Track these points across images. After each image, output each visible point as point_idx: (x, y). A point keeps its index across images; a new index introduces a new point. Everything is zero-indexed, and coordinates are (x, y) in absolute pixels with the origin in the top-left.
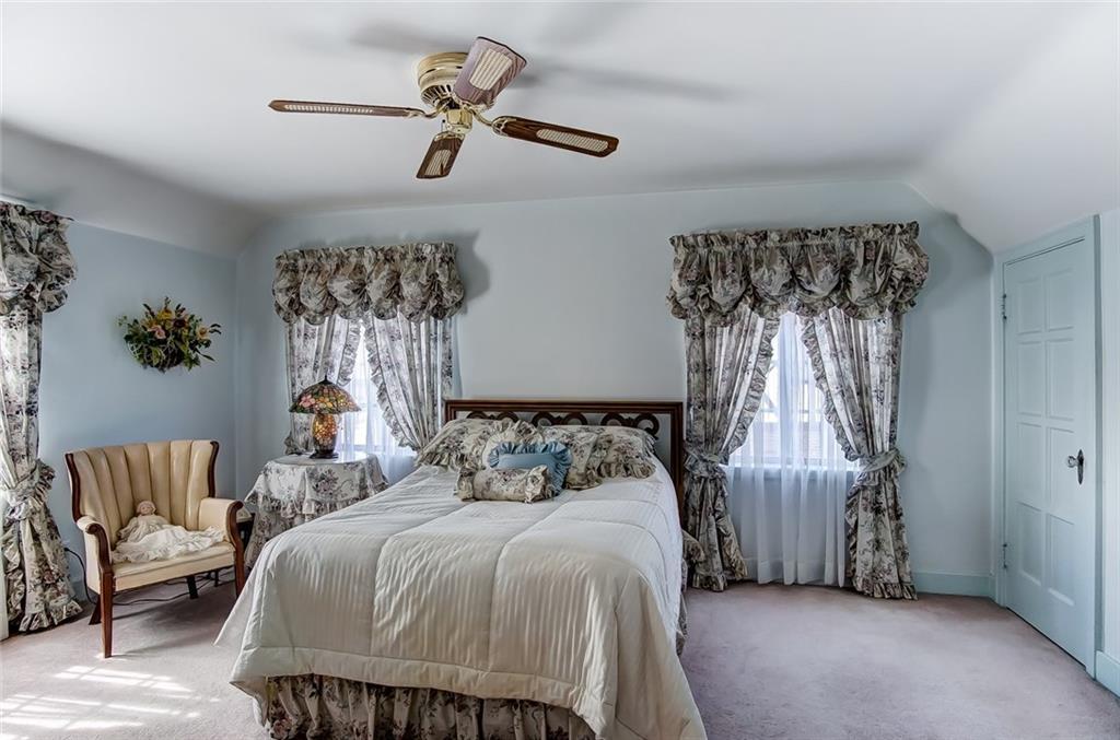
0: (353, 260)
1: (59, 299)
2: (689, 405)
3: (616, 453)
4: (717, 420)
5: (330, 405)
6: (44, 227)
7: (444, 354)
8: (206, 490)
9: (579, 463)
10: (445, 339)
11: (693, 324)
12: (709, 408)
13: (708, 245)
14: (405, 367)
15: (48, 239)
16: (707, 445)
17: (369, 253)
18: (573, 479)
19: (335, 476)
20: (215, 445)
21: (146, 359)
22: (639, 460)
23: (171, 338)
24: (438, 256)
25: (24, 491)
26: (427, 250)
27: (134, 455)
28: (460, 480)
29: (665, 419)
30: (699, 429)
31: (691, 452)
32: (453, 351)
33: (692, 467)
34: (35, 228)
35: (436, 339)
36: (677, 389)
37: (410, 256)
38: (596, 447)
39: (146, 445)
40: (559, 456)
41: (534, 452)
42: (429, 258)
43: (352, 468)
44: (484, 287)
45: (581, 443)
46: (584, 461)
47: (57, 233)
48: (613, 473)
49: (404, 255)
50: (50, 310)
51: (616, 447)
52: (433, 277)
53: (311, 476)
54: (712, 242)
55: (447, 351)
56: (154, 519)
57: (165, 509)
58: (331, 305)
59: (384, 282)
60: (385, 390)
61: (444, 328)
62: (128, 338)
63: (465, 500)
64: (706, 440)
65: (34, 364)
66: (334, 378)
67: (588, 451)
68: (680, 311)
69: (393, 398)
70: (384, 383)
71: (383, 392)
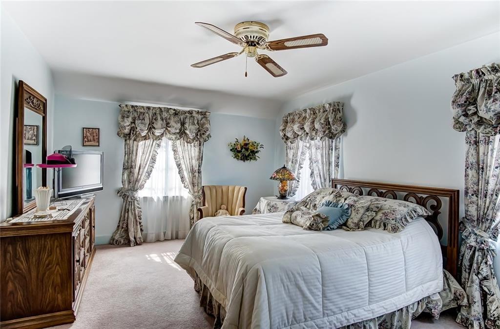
0: (304, 115)
1: (208, 138)
2: (466, 193)
3: (382, 215)
4: (487, 205)
5: (281, 177)
6: (202, 116)
7: (335, 156)
8: (242, 205)
9: (355, 218)
10: (336, 149)
11: (470, 135)
12: (481, 195)
13: (480, 76)
14: (320, 162)
15: (203, 120)
16: (478, 224)
17: (308, 111)
18: (350, 225)
19: (278, 206)
20: (246, 188)
21: (236, 157)
22: (393, 222)
23: (243, 150)
24: (331, 109)
25: (196, 196)
26: (327, 106)
27: (224, 189)
28: (286, 213)
29: (445, 201)
30: (473, 210)
31: (468, 227)
32: (340, 155)
33: (467, 237)
34: (200, 117)
35: (332, 150)
36: (456, 181)
37: (321, 111)
38: (368, 209)
39: (229, 187)
40: (346, 211)
41: (337, 207)
42: (328, 110)
43: (285, 204)
44: (355, 121)
45: (359, 206)
46: (359, 216)
47: (206, 118)
48: (377, 227)
49: (319, 110)
50: (205, 141)
51: (383, 211)
52: (327, 119)
53: (268, 205)
54: (483, 73)
55: (337, 155)
56: (225, 211)
57: (230, 209)
58: (296, 136)
59: (309, 124)
60: (313, 172)
61: (336, 143)
62: (231, 150)
63: (284, 222)
64: (478, 219)
65: (200, 158)
66: (289, 166)
67: (362, 211)
68: (459, 126)
69: (316, 177)
70: (313, 169)
71: (312, 174)
